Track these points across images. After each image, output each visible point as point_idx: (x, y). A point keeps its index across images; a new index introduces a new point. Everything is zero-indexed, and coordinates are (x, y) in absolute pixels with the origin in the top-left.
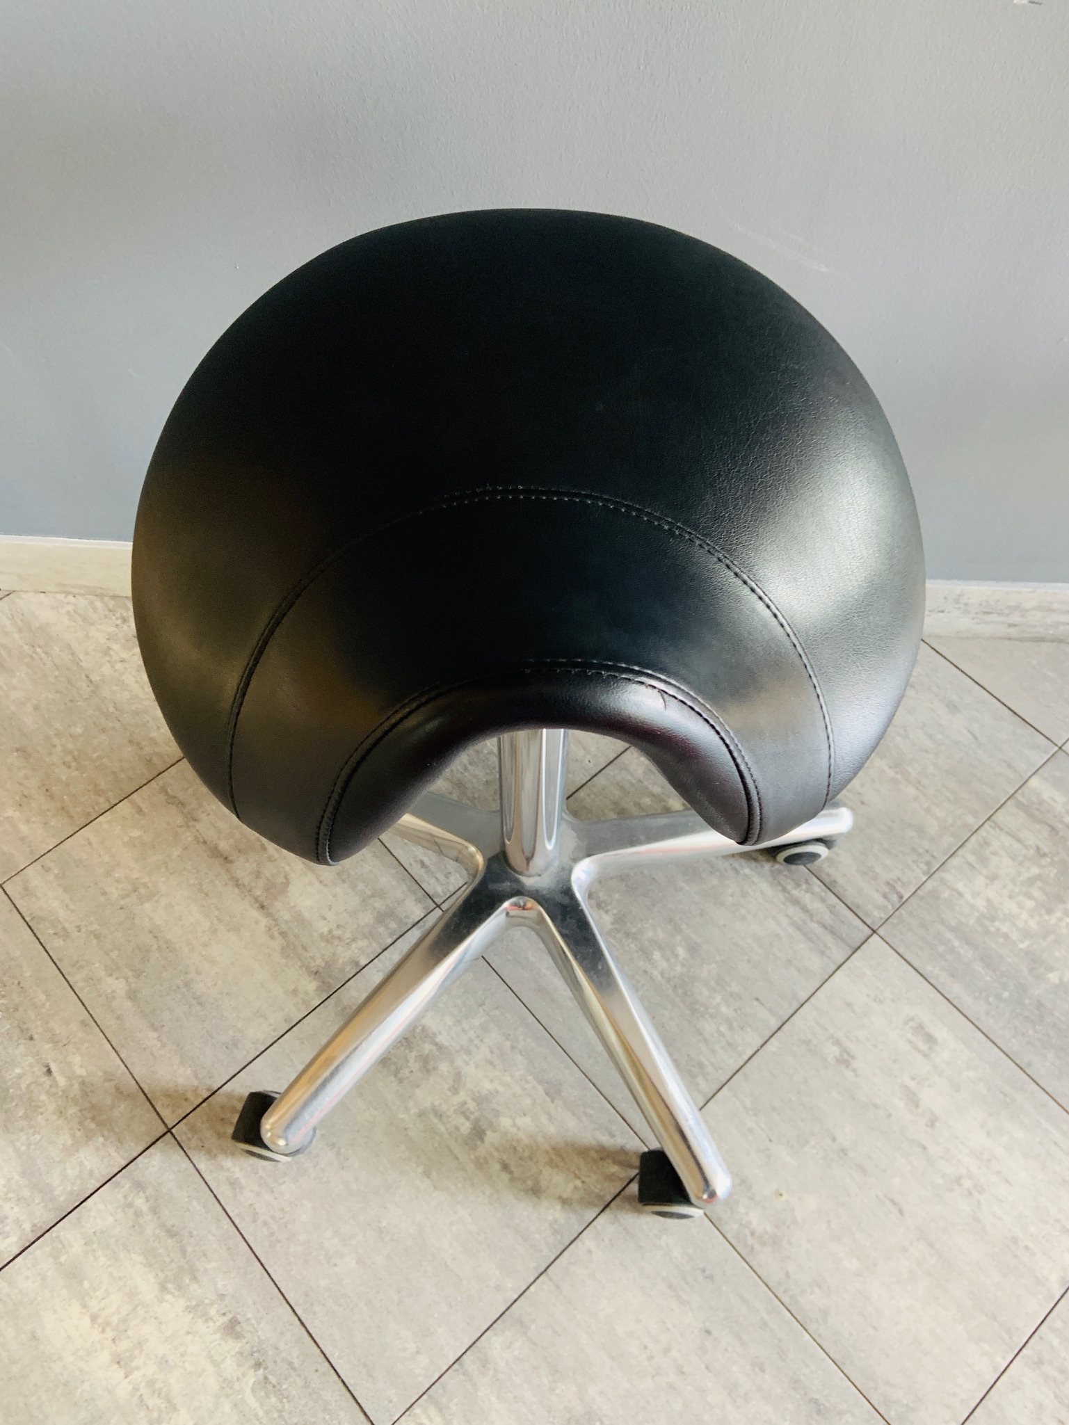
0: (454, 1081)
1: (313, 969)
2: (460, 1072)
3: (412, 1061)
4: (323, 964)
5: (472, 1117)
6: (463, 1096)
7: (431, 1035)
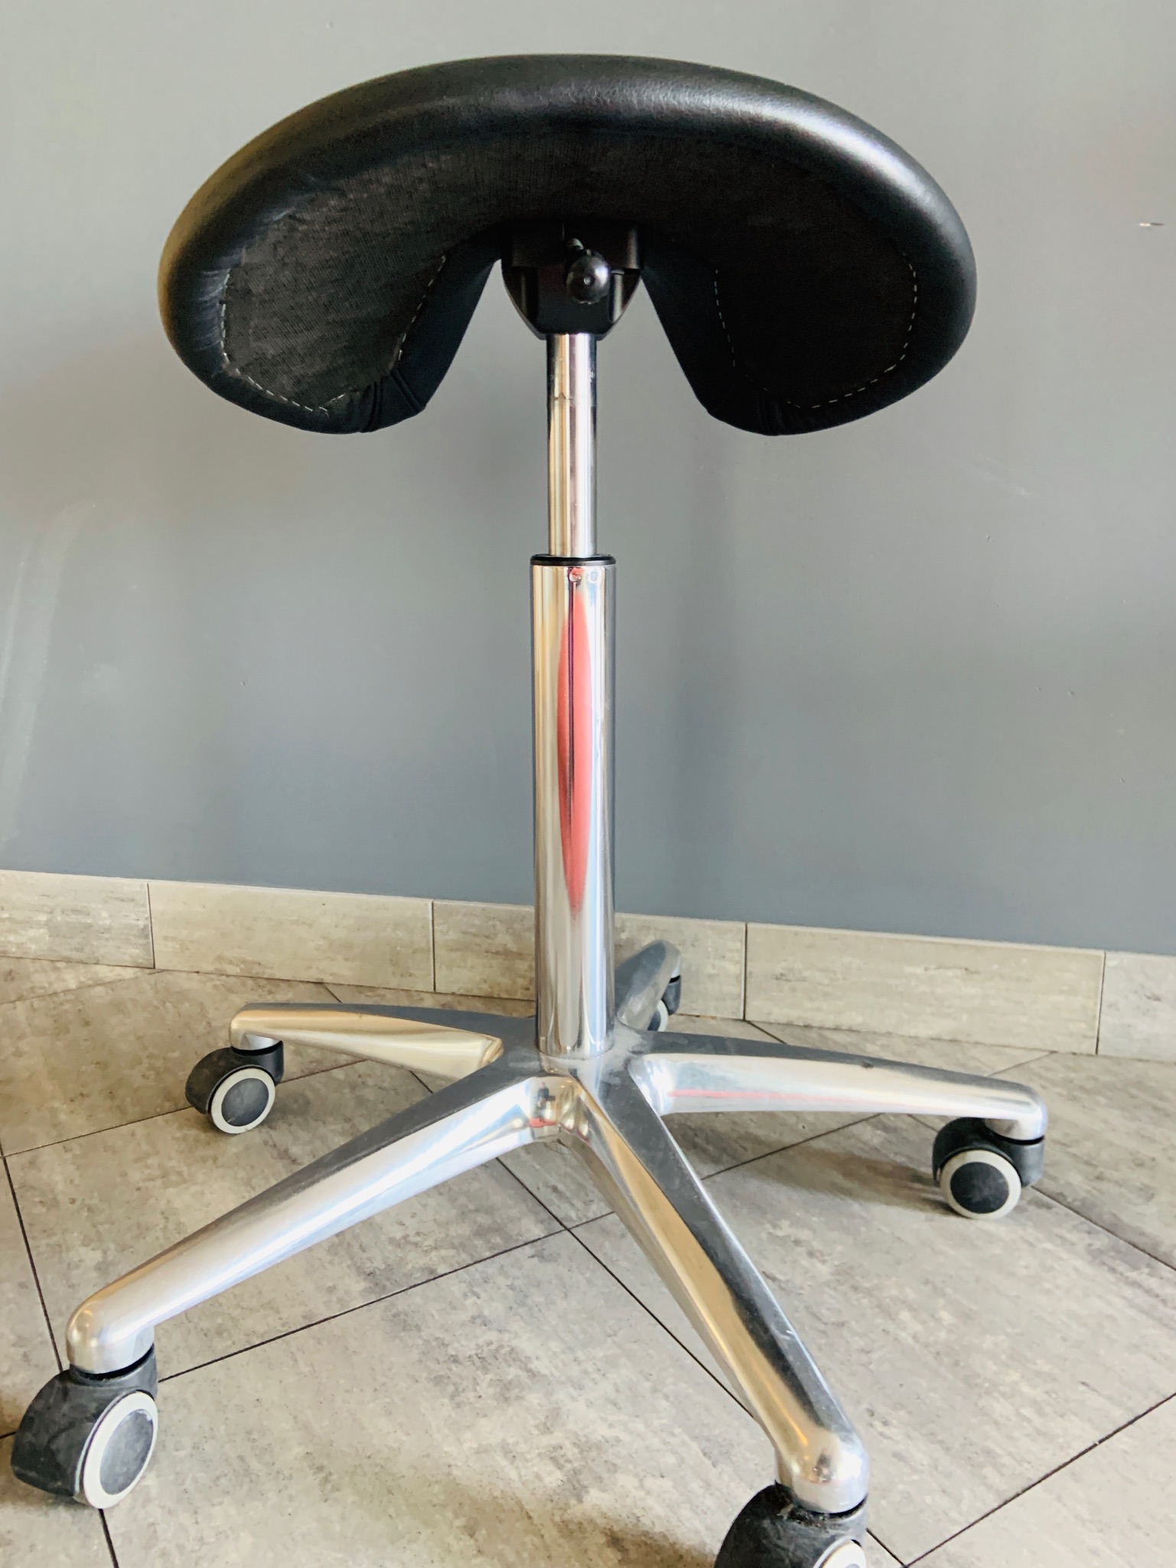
0: (547, 1417)
1: (366, 1270)
2: (559, 1408)
3: (484, 1385)
4: (383, 1266)
5: (568, 1466)
6: (557, 1437)
7: (523, 1359)
